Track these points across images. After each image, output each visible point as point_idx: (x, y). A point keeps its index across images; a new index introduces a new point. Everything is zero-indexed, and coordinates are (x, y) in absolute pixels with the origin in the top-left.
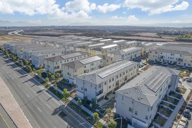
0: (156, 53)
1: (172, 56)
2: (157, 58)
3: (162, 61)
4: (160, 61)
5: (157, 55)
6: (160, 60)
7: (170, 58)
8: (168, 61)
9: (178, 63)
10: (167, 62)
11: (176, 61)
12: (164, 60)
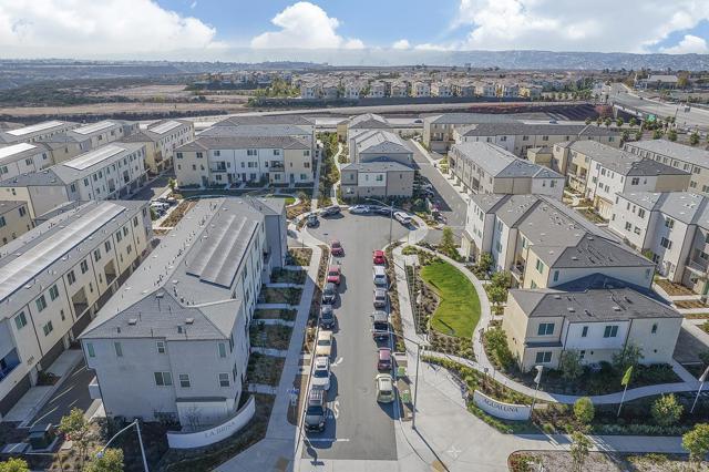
0: (199, 155)
1: (253, 159)
2: (206, 173)
3: (225, 180)
4: (220, 182)
5: (203, 161)
6: (219, 178)
7: (246, 165)
8: (244, 175)
9: (272, 175)
10: (241, 179)
11: (266, 170)
12: (229, 175)
